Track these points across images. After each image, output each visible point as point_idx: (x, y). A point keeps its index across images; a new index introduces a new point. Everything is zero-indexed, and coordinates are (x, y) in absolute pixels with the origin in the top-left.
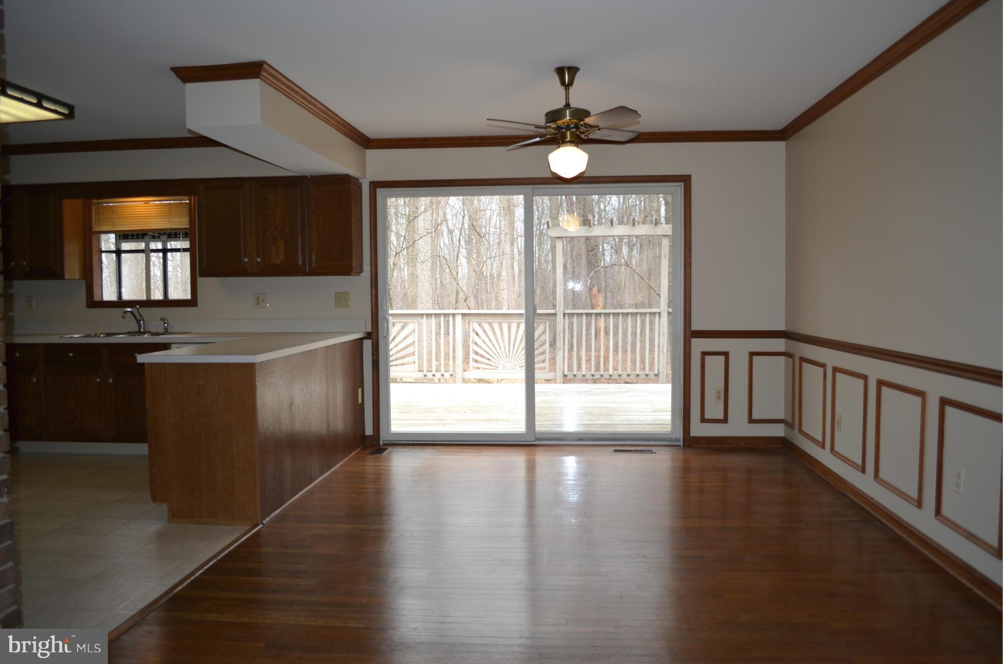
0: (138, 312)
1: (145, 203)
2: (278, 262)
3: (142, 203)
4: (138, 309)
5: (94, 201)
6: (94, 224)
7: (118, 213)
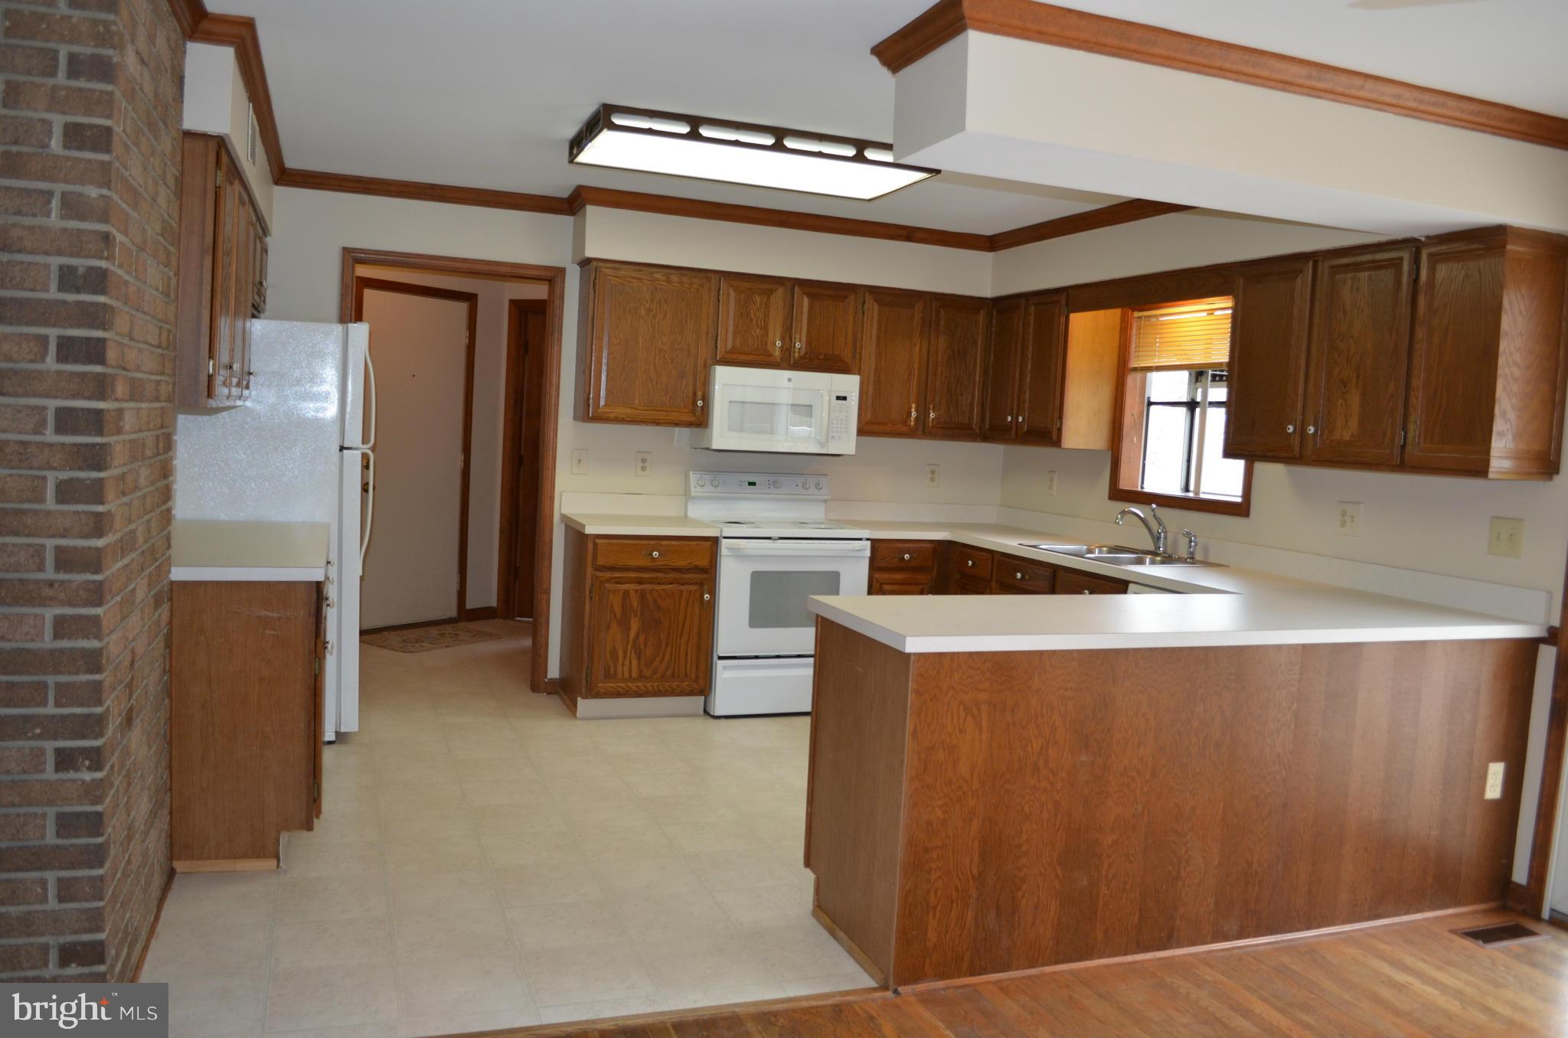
0: (1155, 516)
1: (1208, 314)
2: (1347, 437)
3: (1205, 314)
4: (1153, 510)
5: (1137, 314)
6: (1133, 354)
7: (1164, 335)
